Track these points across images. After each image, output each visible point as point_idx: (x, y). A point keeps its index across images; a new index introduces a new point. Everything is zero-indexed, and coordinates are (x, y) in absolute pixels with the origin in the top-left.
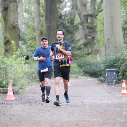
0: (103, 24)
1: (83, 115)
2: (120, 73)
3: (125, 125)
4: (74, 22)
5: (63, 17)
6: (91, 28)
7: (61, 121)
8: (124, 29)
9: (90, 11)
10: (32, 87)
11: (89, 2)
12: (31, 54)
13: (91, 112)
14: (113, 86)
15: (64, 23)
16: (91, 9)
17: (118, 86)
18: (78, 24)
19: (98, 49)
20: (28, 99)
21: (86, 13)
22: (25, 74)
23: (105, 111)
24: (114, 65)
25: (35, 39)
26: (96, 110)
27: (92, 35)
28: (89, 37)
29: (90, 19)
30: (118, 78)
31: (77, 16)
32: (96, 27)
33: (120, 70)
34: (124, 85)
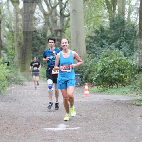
0: (70, 37)
2: (84, 78)
3: (87, 119)
4: (46, 35)
5: (37, 31)
7: (35, 116)
8: (87, 42)
9: (59, 27)
11: (58, 20)
12: (10, 61)
14: (78, 88)
15: (38, 36)
16: (60, 25)
17: (82, 88)
20: (8, 98)
21: (56, 29)
22: (6, 77)
24: (78, 71)
25: (14, 48)
29: (59, 33)
30: (82, 82)
31: (49, 31)
33: (83, 75)
34: (87, 87)
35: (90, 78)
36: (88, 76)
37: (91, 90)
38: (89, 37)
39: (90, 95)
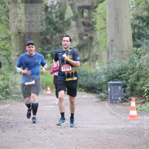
0: (105, 20)
1: (77, 145)
2: (128, 88)
4: (64, 16)
5: (49, 10)
6: (87, 24)
8: (134, 27)
9: (87, 1)
10: (6, 106)
12: (4, 60)
13: (87, 142)
14: (118, 105)
15: (51, 17)
17: (125, 105)
18: (70, 18)
19: (97, 54)
21: (81, 4)
23: (107, 139)
24: (120, 76)
25: (10, 39)
26: (94, 138)
27: (89, 35)
28: (85, 38)
29: (86, 13)
30: (125, 94)
31: (69, 8)
32: (95, 24)
33: (128, 83)
34: (133, 104)
35: (140, 87)
36: (136, 85)
37: (142, 109)
38: (138, 18)
39: (139, 117)
